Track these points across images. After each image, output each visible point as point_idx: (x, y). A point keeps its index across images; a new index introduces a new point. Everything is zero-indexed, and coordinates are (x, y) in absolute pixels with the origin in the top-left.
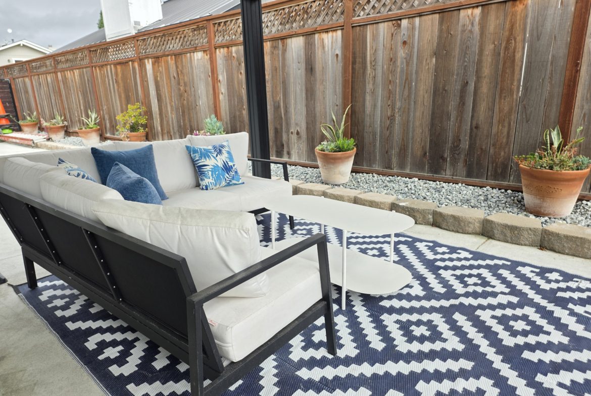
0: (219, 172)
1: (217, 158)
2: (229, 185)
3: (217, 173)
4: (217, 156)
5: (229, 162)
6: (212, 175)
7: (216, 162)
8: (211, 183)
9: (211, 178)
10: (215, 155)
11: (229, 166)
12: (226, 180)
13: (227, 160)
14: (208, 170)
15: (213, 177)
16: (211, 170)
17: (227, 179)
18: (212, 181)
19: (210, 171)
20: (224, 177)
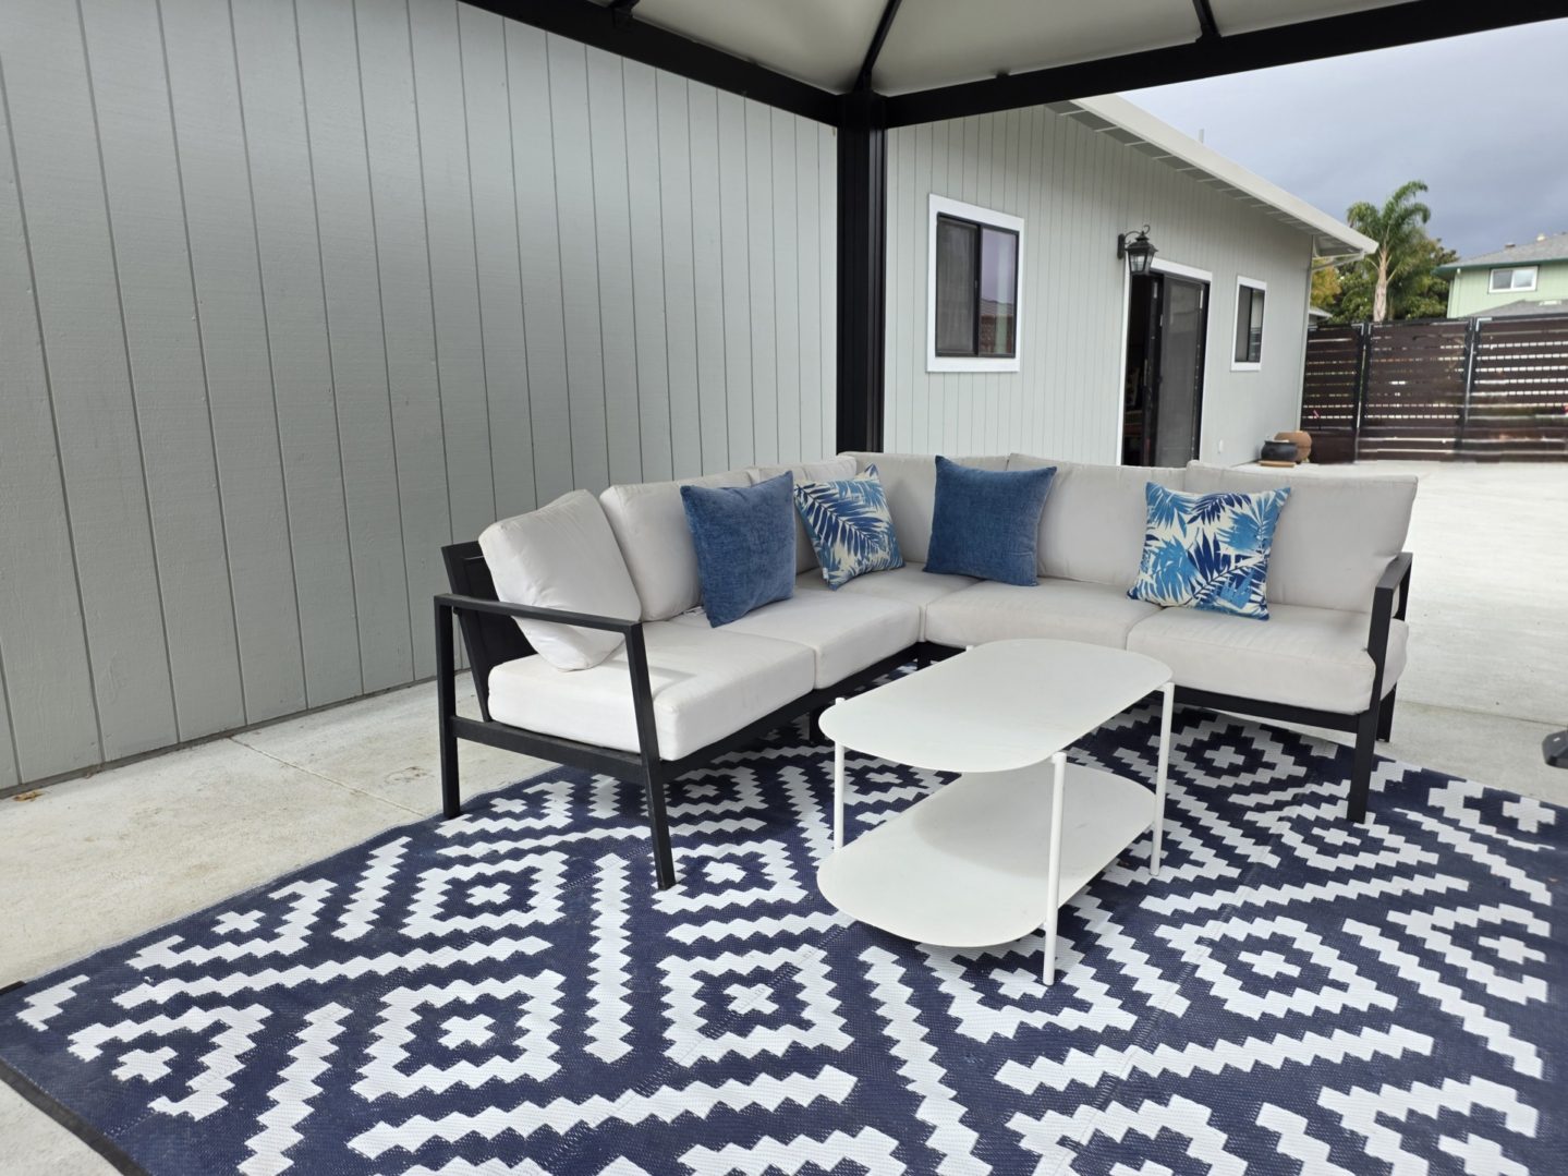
0: (1176, 561)
1: (1188, 527)
2: (1206, 605)
3: (1169, 563)
4: (1193, 520)
5: (1222, 546)
6: (1155, 565)
7: (1180, 536)
8: (1146, 583)
9: (1150, 572)
10: (1187, 518)
11: (1217, 555)
12: (1193, 589)
13: (1219, 538)
14: (1151, 551)
15: (1154, 572)
16: (1157, 551)
17: (1198, 588)
18: (1150, 581)
19: (1154, 553)
20: (1187, 579)
